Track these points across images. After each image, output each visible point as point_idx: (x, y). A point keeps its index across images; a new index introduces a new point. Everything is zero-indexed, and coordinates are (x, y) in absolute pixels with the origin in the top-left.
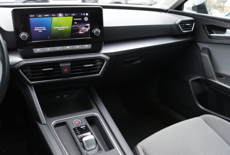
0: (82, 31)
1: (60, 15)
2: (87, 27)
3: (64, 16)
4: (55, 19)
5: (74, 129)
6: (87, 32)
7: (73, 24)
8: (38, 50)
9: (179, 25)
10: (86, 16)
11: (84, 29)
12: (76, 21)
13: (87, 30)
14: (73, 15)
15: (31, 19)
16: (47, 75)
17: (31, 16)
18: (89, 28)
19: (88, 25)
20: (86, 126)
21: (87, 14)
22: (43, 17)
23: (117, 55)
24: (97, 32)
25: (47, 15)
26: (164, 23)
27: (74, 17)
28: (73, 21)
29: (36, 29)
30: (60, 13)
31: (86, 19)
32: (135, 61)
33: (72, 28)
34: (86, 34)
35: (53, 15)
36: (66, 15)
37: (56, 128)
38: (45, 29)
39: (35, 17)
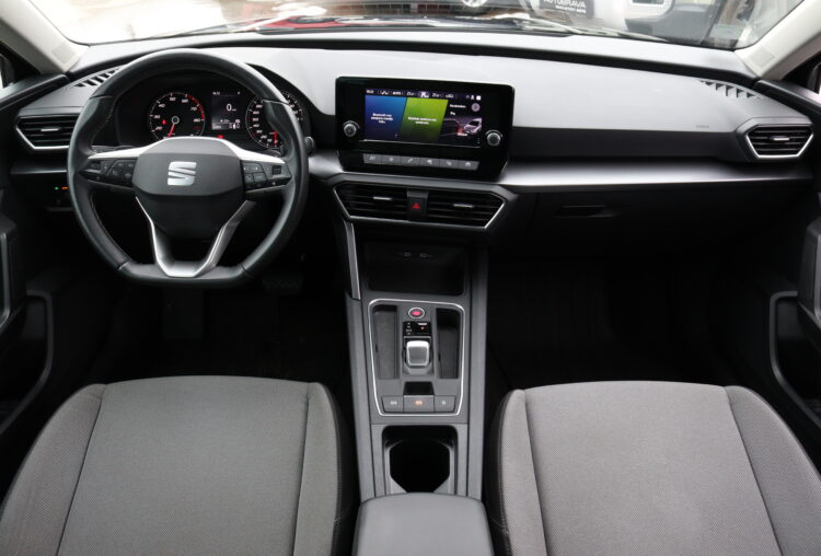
0: (464, 132)
1: (423, 94)
2: (476, 124)
3: (431, 97)
4: (412, 102)
5: (405, 324)
6: (474, 135)
7: (447, 114)
8: (372, 158)
9: (748, 138)
10: (475, 101)
11: (470, 128)
12: (454, 110)
13: (476, 130)
14: (450, 96)
15: (367, 97)
16: (381, 209)
17: (368, 91)
18: (479, 127)
19: (479, 120)
20: (429, 324)
21: (479, 98)
22: (391, 95)
23: (538, 194)
24: (494, 139)
25: (399, 93)
26: (701, 127)
27: (451, 101)
28: (449, 109)
29: (375, 117)
30: (424, 90)
31: (476, 108)
32: (598, 210)
33: (444, 122)
34: (472, 138)
35: (409, 93)
36: (434, 95)
37: (377, 313)
38: (391, 119)
39: (375, 94)
